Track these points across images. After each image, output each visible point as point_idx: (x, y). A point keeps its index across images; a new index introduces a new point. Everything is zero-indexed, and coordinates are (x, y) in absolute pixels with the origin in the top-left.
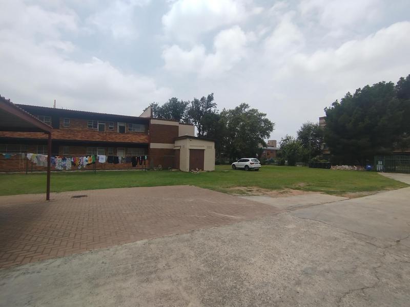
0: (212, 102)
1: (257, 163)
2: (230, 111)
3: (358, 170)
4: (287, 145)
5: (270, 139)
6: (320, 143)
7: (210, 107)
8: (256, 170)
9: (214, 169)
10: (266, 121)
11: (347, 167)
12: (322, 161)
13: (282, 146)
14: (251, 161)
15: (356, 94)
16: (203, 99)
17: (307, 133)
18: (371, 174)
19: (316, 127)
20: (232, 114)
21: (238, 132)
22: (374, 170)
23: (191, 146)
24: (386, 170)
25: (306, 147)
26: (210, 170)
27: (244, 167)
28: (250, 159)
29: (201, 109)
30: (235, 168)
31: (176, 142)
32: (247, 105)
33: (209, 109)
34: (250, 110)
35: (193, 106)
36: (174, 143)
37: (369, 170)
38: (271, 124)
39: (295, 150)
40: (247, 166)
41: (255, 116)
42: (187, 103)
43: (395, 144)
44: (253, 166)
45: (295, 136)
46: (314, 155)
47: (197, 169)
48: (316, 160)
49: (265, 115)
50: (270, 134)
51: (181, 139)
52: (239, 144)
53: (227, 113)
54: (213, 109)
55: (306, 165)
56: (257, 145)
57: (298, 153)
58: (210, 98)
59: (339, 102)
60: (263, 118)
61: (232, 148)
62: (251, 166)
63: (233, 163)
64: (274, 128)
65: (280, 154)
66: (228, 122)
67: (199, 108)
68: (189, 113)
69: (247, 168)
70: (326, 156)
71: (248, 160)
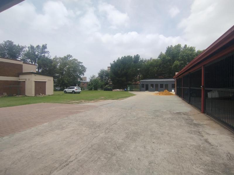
0: (46, 50)
1: (79, 89)
2: (60, 58)
3: (122, 91)
4: (94, 80)
5: (84, 76)
6: (108, 79)
7: (44, 53)
8: (79, 93)
9: (53, 94)
10: (82, 66)
11: (118, 90)
12: (109, 88)
13: (91, 81)
14: (76, 88)
15: (121, 59)
16: (38, 47)
17: (102, 74)
18: (126, 92)
19: (106, 71)
20: (62, 60)
21: (65, 71)
22: (127, 91)
23: (35, 79)
24: (131, 90)
25: (102, 81)
26: (50, 94)
27: (72, 92)
28: (75, 87)
29: (36, 53)
30: (66, 92)
31: (20, 76)
32: (71, 56)
33: (43, 54)
34: (73, 59)
35: (29, 50)
36: (19, 77)
37: (126, 91)
38: (85, 68)
39: (97, 83)
40: (73, 91)
41: (76, 63)
42: (23, 48)
43: (133, 80)
44: (77, 91)
45: (97, 75)
46: (105, 85)
47: (41, 94)
48: (107, 87)
49: (82, 63)
50: (84, 74)
51: (25, 74)
52: (66, 79)
53: (58, 59)
54: (46, 55)
55: (102, 90)
56: (77, 79)
57: (99, 84)
58: (44, 47)
59: (116, 61)
60: (80, 64)
61: (62, 81)
62: (76, 91)
63: (65, 90)
64: (86, 70)
65: (90, 84)
66: (59, 64)
67: (34, 53)
68: (26, 55)
69: (74, 92)
70: (110, 85)
71: (74, 88)
